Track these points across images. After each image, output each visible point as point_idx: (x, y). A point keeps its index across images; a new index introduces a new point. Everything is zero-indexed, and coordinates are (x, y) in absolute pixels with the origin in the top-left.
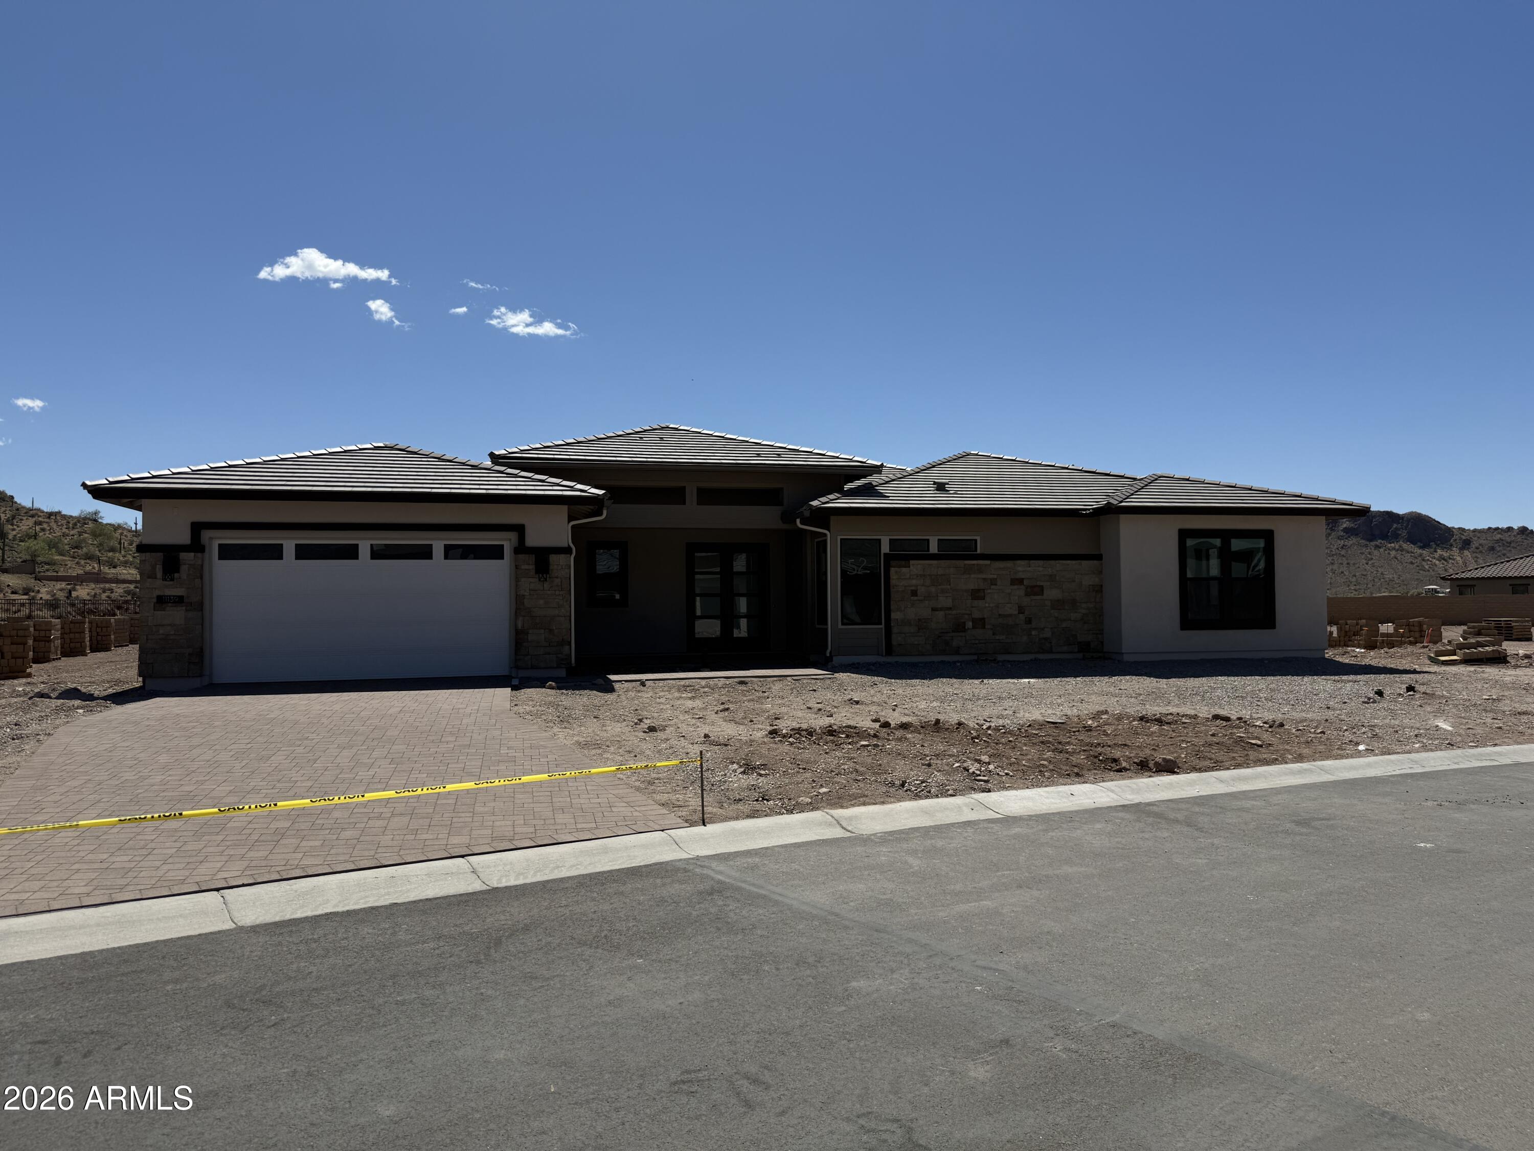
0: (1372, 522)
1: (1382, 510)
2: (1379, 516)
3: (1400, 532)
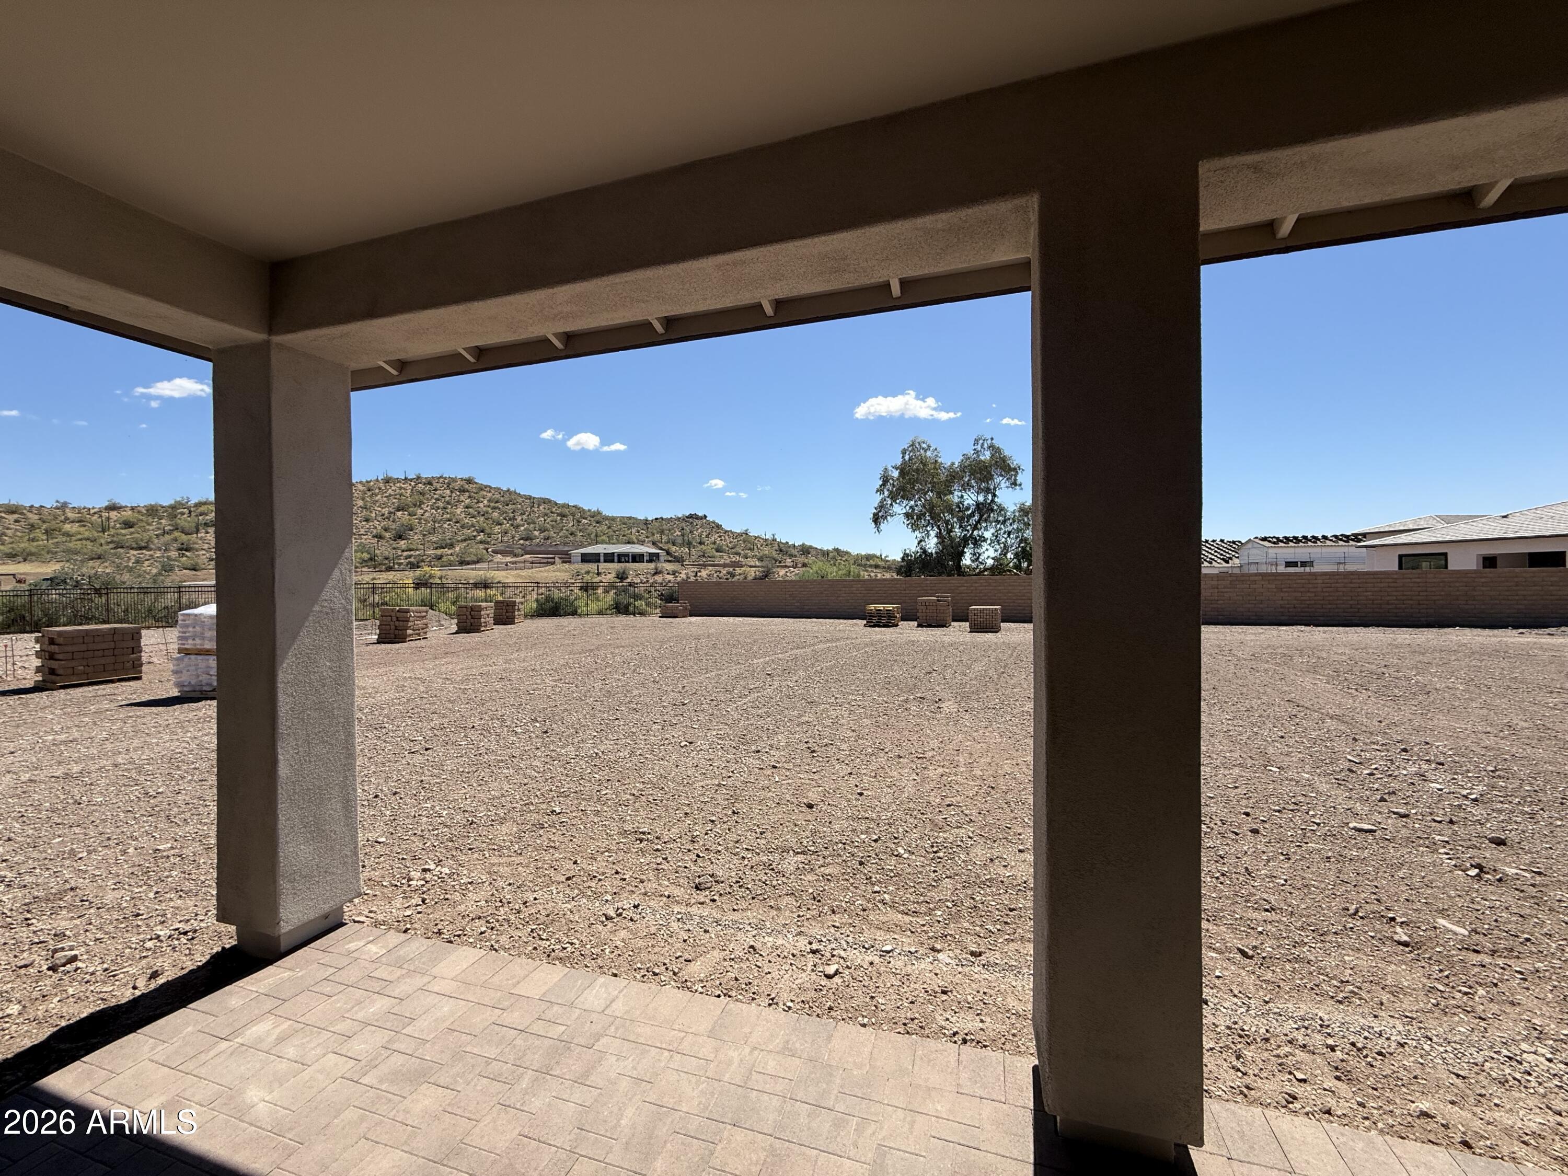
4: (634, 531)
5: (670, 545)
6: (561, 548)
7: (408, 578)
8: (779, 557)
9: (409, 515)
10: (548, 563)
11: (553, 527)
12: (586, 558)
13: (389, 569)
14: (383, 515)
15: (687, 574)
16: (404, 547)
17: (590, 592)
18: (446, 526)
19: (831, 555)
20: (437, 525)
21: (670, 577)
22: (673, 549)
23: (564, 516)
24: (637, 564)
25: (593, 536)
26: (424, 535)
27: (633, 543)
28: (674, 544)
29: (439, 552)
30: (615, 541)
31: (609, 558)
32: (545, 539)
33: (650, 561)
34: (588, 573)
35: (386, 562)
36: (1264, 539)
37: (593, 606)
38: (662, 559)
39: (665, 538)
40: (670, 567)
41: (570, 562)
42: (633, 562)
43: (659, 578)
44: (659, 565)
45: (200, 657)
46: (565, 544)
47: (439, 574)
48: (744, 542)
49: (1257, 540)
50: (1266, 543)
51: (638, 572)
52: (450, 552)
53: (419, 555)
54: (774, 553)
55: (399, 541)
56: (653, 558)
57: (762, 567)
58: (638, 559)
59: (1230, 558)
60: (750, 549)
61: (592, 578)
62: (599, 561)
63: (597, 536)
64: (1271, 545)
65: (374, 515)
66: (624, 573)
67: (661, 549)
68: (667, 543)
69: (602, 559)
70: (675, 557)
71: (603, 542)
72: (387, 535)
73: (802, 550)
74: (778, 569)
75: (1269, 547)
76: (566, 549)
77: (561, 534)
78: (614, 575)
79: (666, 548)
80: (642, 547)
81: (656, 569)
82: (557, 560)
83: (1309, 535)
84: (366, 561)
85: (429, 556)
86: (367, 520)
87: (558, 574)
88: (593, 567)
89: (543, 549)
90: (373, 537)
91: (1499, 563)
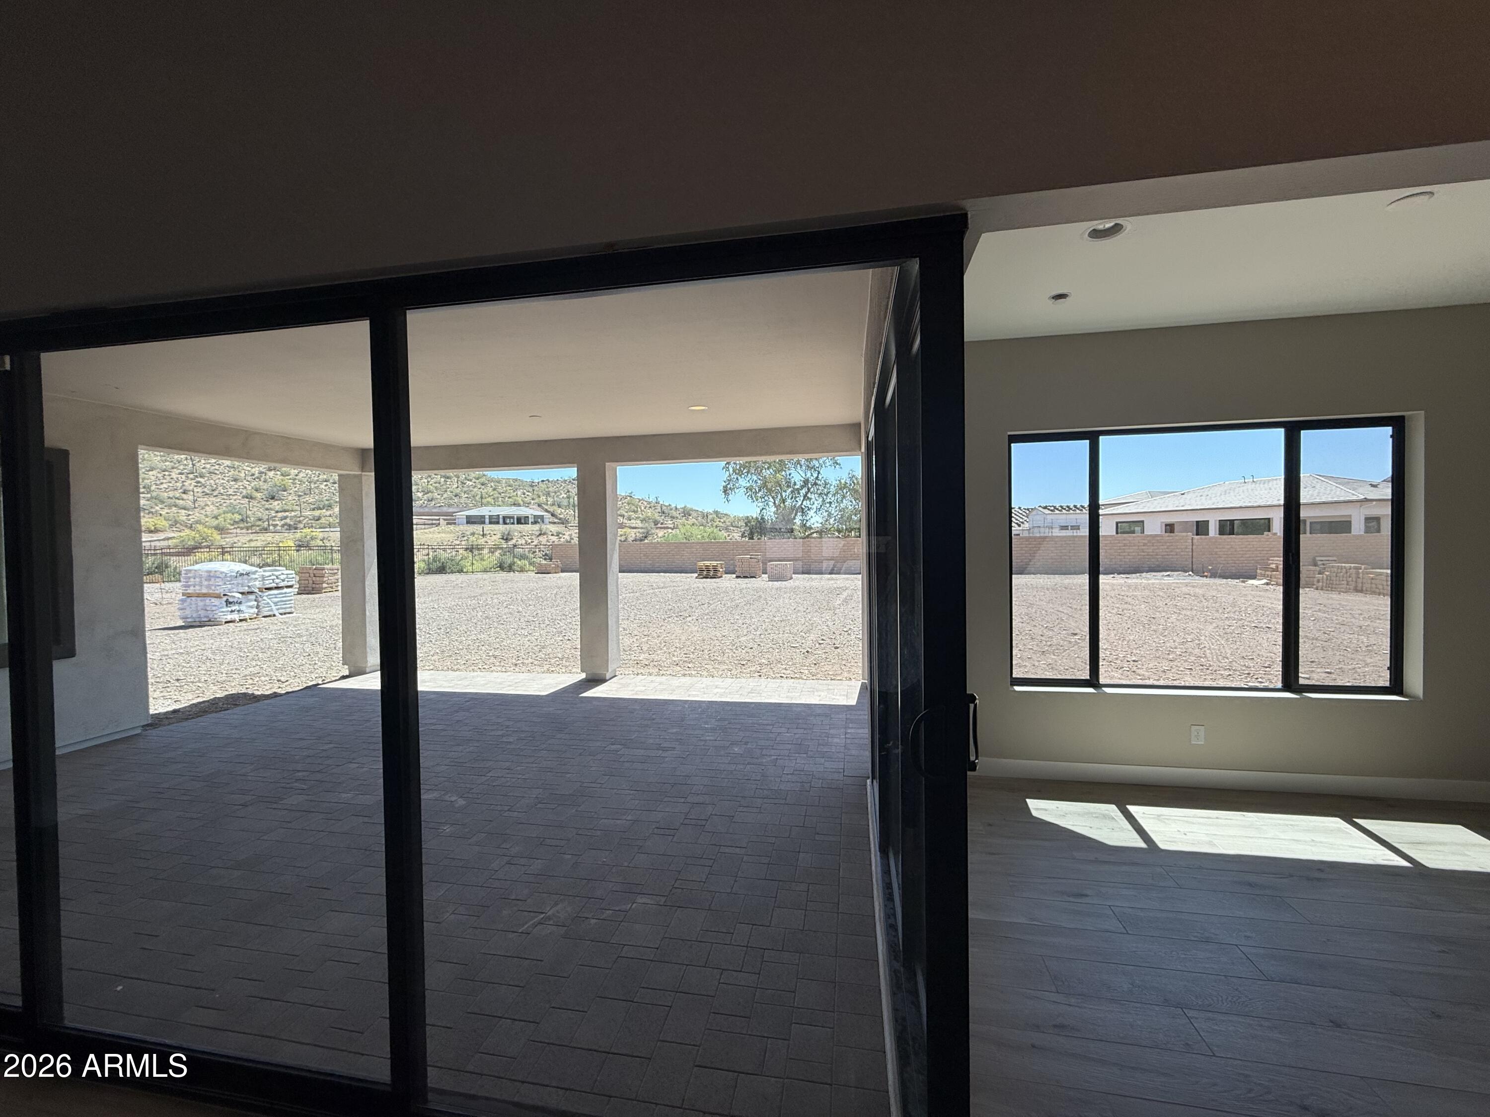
4: (519, 493)
5: (556, 508)
6: (445, 509)
7: (289, 540)
8: (661, 519)
9: (282, 475)
10: (432, 524)
11: (436, 488)
12: (470, 520)
13: (266, 530)
14: (253, 475)
15: (570, 535)
16: (277, 508)
17: (476, 552)
18: (322, 486)
19: (710, 517)
20: (313, 486)
21: (554, 538)
22: (559, 511)
23: (448, 478)
24: (522, 526)
25: (478, 498)
26: (299, 496)
27: (519, 505)
28: (559, 506)
29: (317, 513)
30: (500, 503)
31: (494, 520)
32: (429, 501)
33: (535, 523)
34: (473, 534)
35: (260, 523)
36: (1045, 508)
37: (478, 565)
38: (546, 521)
39: (550, 500)
40: (554, 528)
41: (455, 524)
42: (518, 524)
43: (543, 539)
44: (544, 527)
45: (199, 599)
46: (450, 506)
47: (321, 535)
48: (628, 504)
49: (1040, 509)
50: (1046, 511)
51: (522, 534)
52: (328, 513)
53: (295, 516)
54: (656, 515)
55: (271, 501)
56: (537, 520)
57: (642, 528)
58: (523, 521)
59: (1022, 523)
60: (634, 511)
61: (477, 539)
62: (484, 523)
63: (482, 498)
64: (1050, 512)
65: (243, 475)
66: (508, 534)
67: (547, 511)
68: (553, 505)
69: (487, 521)
70: (560, 519)
71: (488, 504)
72: (259, 495)
73: (684, 512)
74: (657, 531)
75: (1047, 514)
76: (451, 510)
77: (445, 496)
78: (499, 536)
79: (551, 510)
80: (527, 509)
81: (541, 530)
82: (442, 521)
83: (1064, 505)
84: (237, 523)
85: (306, 517)
86: (235, 480)
87: (443, 535)
88: (478, 528)
89: (427, 510)
90: (243, 497)
91: (1176, 528)
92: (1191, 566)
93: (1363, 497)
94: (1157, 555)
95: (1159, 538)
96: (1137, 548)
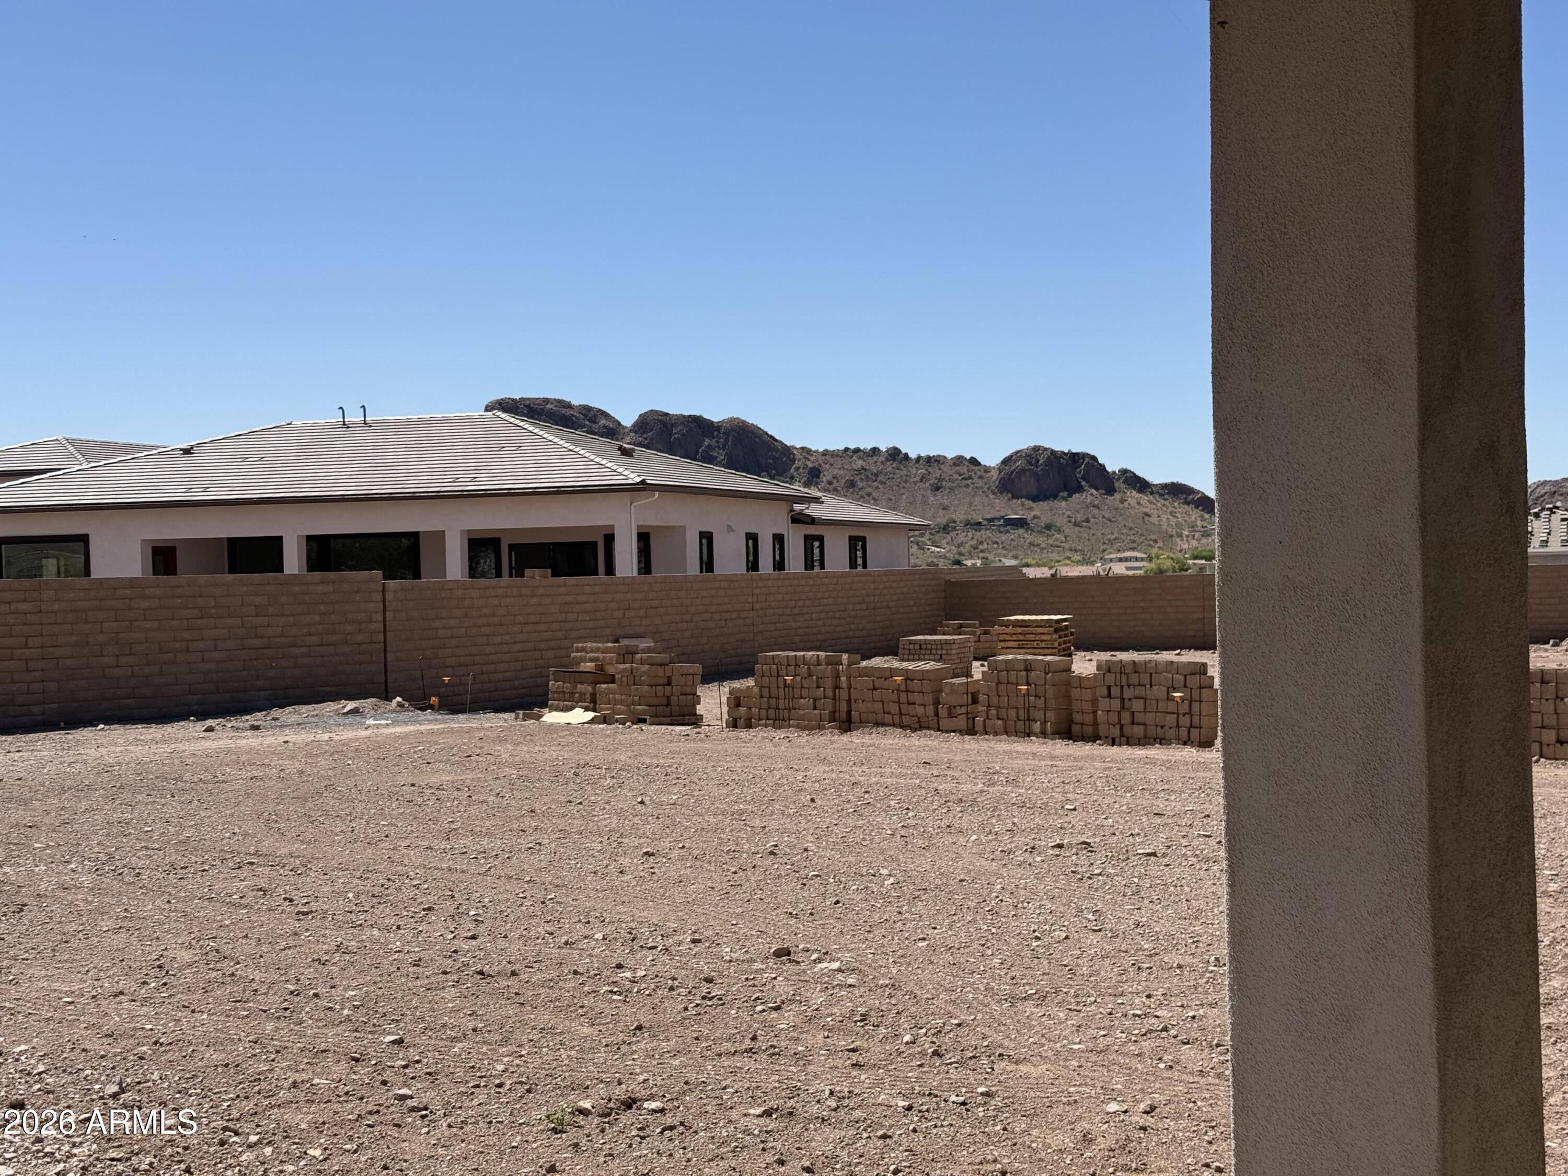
0: (670, 435)
1: (687, 414)
2: (682, 423)
3: (715, 454)
91: (182, 560)
92: (382, 678)
93: (638, 479)
94: (294, 645)
95: (297, 589)
96: (237, 622)
